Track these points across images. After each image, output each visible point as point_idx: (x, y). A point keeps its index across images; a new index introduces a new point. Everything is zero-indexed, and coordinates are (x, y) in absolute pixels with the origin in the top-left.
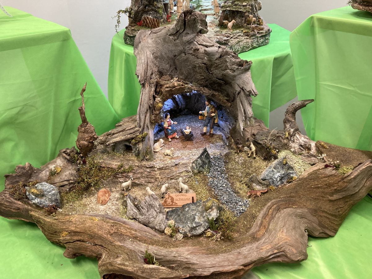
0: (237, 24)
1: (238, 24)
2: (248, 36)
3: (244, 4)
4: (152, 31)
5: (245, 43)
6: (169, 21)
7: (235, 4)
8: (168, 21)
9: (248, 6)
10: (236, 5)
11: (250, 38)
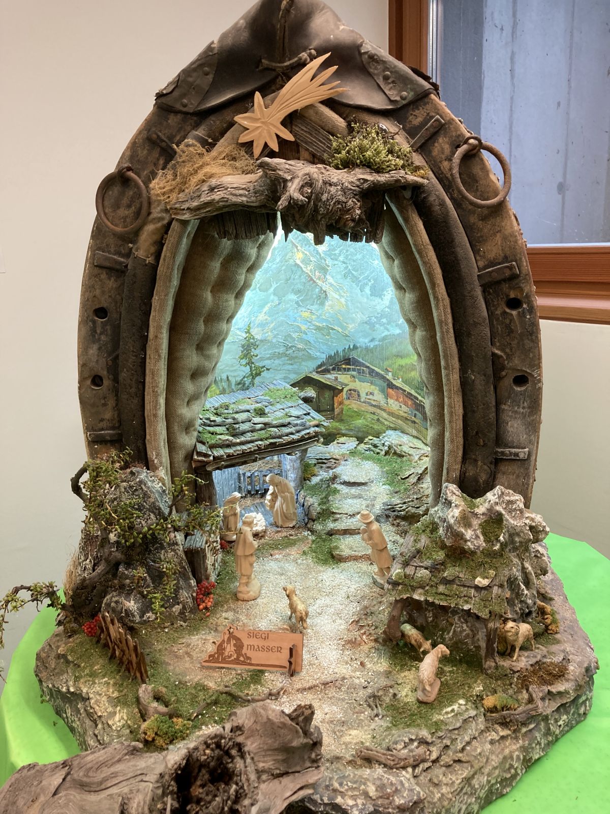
0: (456, 643)
1: (461, 641)
2: (504, 724)
3: (481, 581)
4: (68, 774)
5: (495, 768)
6: (206, 608)
7: (444, 578)
8: (201, 607)
9: (495, 590)
10: (446, 582)
11: (515, 731)
